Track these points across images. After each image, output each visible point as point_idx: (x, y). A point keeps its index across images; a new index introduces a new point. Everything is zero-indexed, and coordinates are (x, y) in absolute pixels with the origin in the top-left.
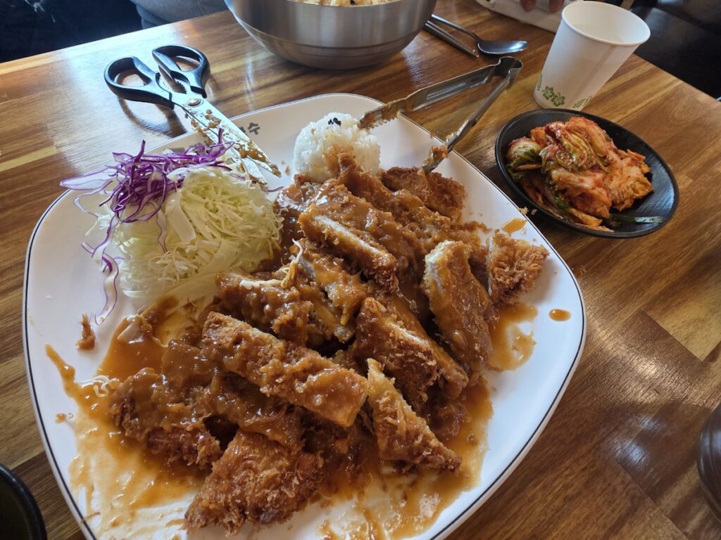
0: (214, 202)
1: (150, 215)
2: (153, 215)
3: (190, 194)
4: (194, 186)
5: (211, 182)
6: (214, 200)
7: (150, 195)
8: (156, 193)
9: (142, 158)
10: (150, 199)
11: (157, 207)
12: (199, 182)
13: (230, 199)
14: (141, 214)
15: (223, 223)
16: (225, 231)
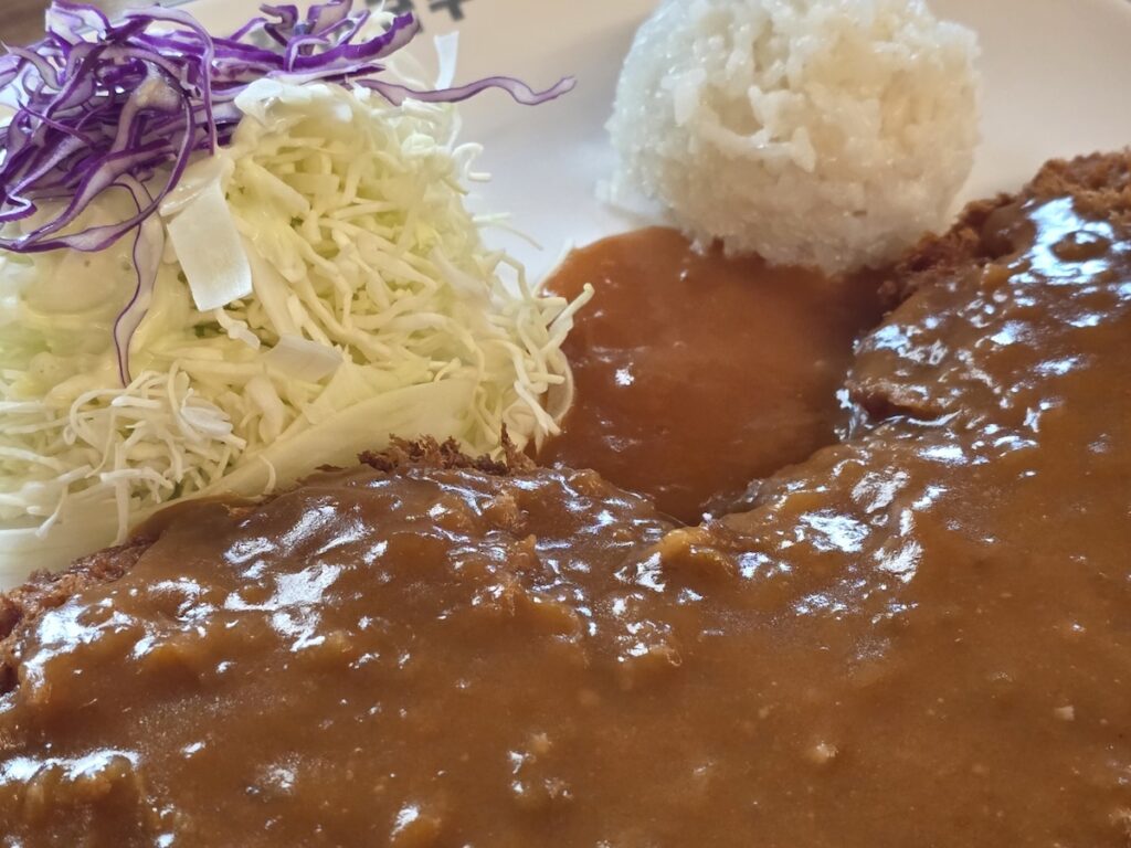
0: (325, 222)
1: (112, 232)
2: (118, 236)
3: (257, 173)
4: (270, 149)
5: (326, 145)
6: (325, 216)
7: (119, 164)
8: (142, 157)
9: (132, 39)
10: (116, 176)
11: (144, 204)
12: (286, 140)
13: (380, 216)
14: (73, 226)
15: (347, 302)
16: (348, 328)
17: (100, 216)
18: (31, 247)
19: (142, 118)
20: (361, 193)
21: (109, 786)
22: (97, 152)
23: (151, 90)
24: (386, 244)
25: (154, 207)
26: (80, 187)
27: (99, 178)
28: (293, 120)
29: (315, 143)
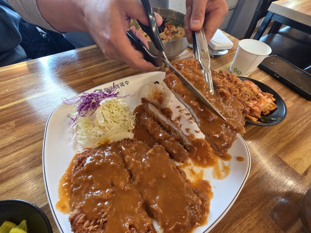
2: (91, 115)
3: (105, 107)
6: (112, 109)
8: (93, 107)
10: (91, 109)
13: (118, 109)
14: (87, 114)
15: (115, 118)
16: (115, 120)
17: (90, 112)
18: (83, 116)
19: (93, 103)
20: (116, 107)
21: (91, 179)
22: (88, 107)
23: (94, 101)
24: (118, 112)
25: (94, 112)
26: (88, 110)
27: (89, 109)
28: (108, 102)
29: (111, 103)
